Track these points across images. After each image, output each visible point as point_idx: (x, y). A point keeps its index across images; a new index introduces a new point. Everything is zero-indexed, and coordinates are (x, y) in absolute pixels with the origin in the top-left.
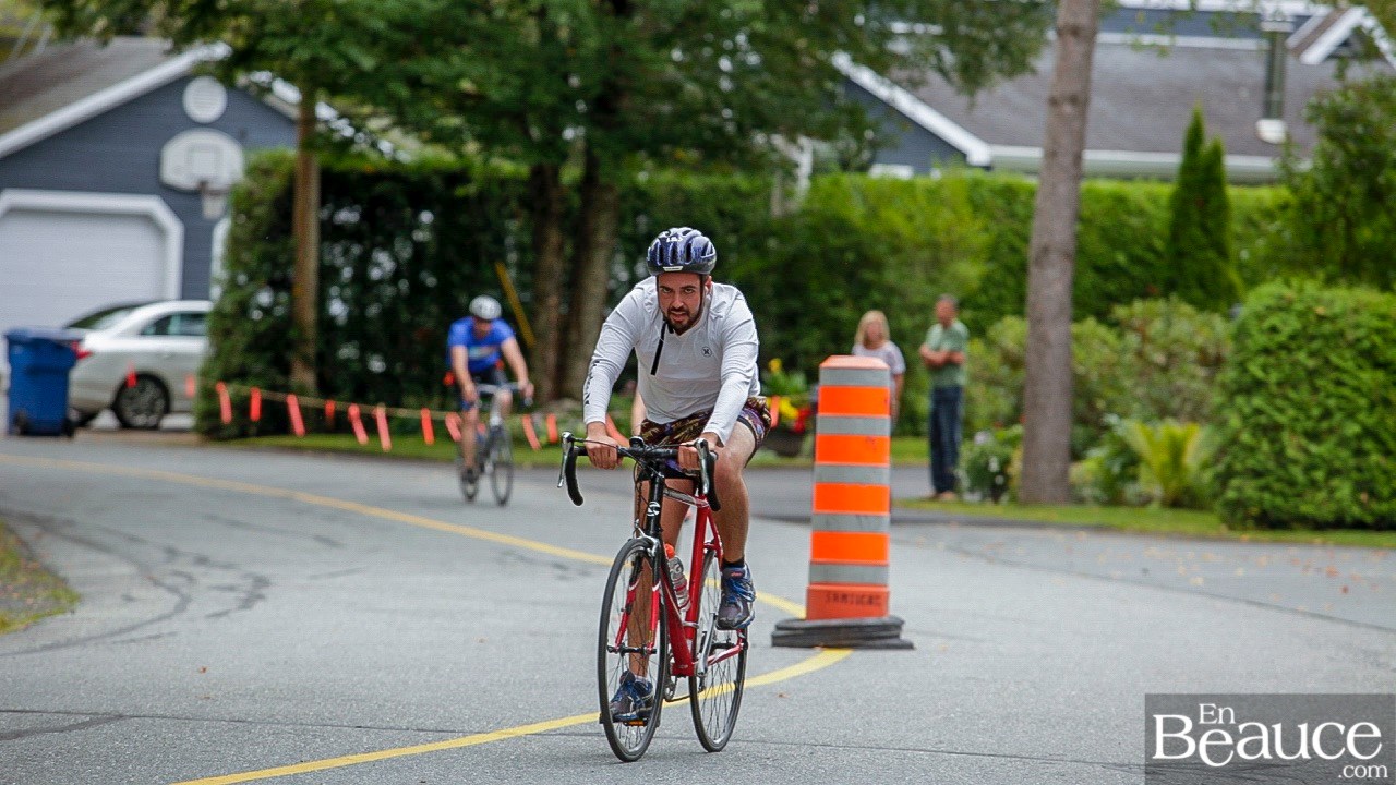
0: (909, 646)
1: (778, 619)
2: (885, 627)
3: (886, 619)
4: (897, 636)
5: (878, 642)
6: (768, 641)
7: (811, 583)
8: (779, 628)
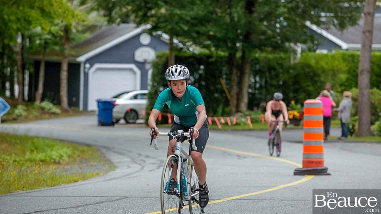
0: (330, 174)
1: (295, 168)
2: (323, 170)
3: (323, 168)
4: (326, 172)
5: (322, 174)
6: (293, 174)
7: (304, 158)
8: (295, 170)
